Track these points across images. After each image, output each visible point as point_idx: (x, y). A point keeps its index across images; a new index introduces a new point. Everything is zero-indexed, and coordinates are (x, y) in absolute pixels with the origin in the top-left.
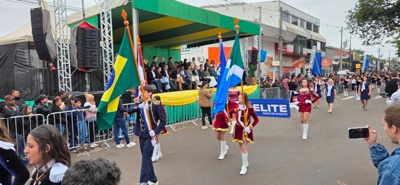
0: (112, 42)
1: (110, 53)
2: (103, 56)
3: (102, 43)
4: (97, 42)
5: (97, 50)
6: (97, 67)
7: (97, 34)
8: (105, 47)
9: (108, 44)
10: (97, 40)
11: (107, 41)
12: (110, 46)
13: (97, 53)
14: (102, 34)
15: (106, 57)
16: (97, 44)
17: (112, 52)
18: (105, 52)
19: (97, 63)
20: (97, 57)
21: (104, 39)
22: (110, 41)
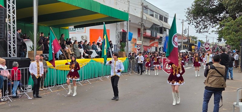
0: (15, 19)
1: (14, 28)
2: (8, 30)
3: (7, 20)
4: (3, 18)
5: (3, 24)
6: (3, 38)
7: (3, 12)
8: (10, 23)
9: (12, 20)
10: (3, 17)
11: (11, 18)
12: (14, 22)
13: (3, 27)
14: (8, 12)
15: (10, 30)
16: (3, 19)
17: (16, 27)
18: (10, 26)
19: (3, 35)
20: (3, 30)
21: (9, 16)
22: (13, 18)
